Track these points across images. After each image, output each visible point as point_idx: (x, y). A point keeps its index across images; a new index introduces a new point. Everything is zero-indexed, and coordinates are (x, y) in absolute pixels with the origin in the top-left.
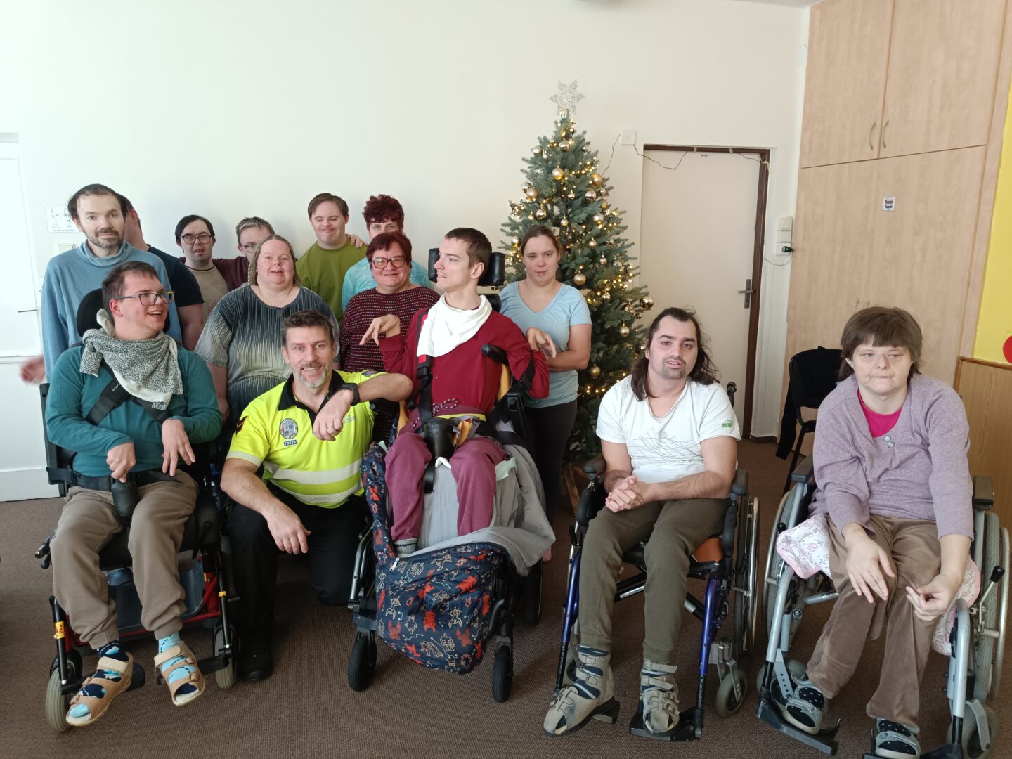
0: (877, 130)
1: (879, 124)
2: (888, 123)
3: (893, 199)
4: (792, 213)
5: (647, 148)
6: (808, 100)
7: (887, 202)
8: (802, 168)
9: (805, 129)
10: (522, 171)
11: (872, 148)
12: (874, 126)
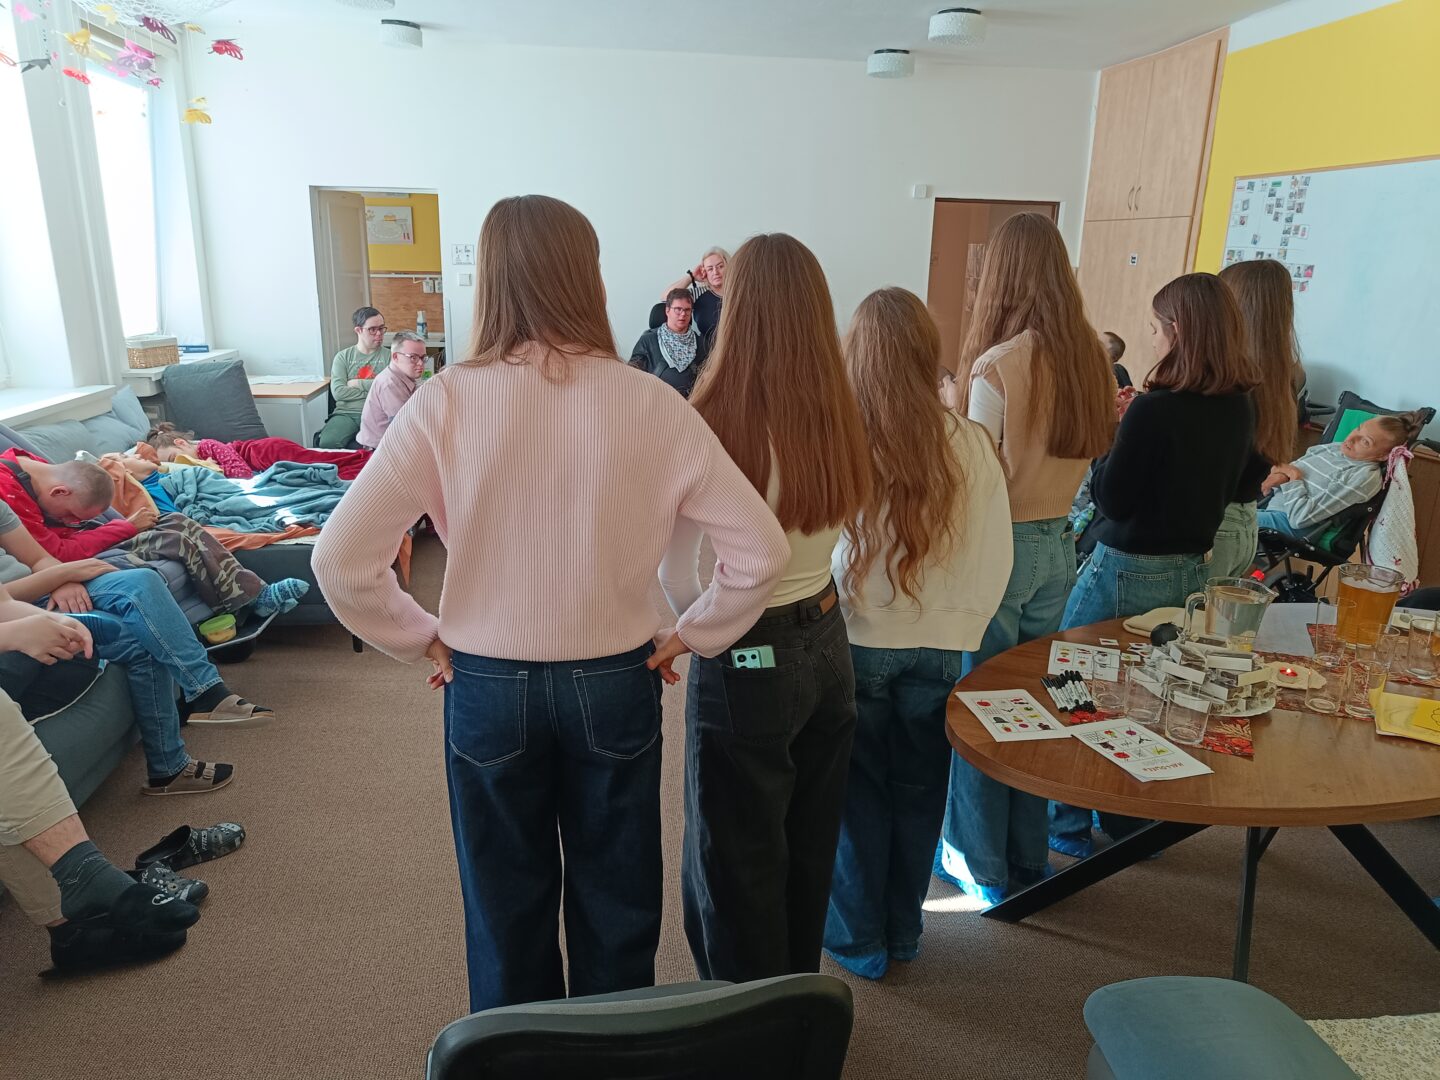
0: (1134, 193)
1: (1136, 190)
2: (1140, 188)
3: (1136, 256)
5: (937, 200)
6: (1093, 159)
7: (1132, 258)
8: (1085, 221)
11: (1130, 209)
12: (1133, 189)
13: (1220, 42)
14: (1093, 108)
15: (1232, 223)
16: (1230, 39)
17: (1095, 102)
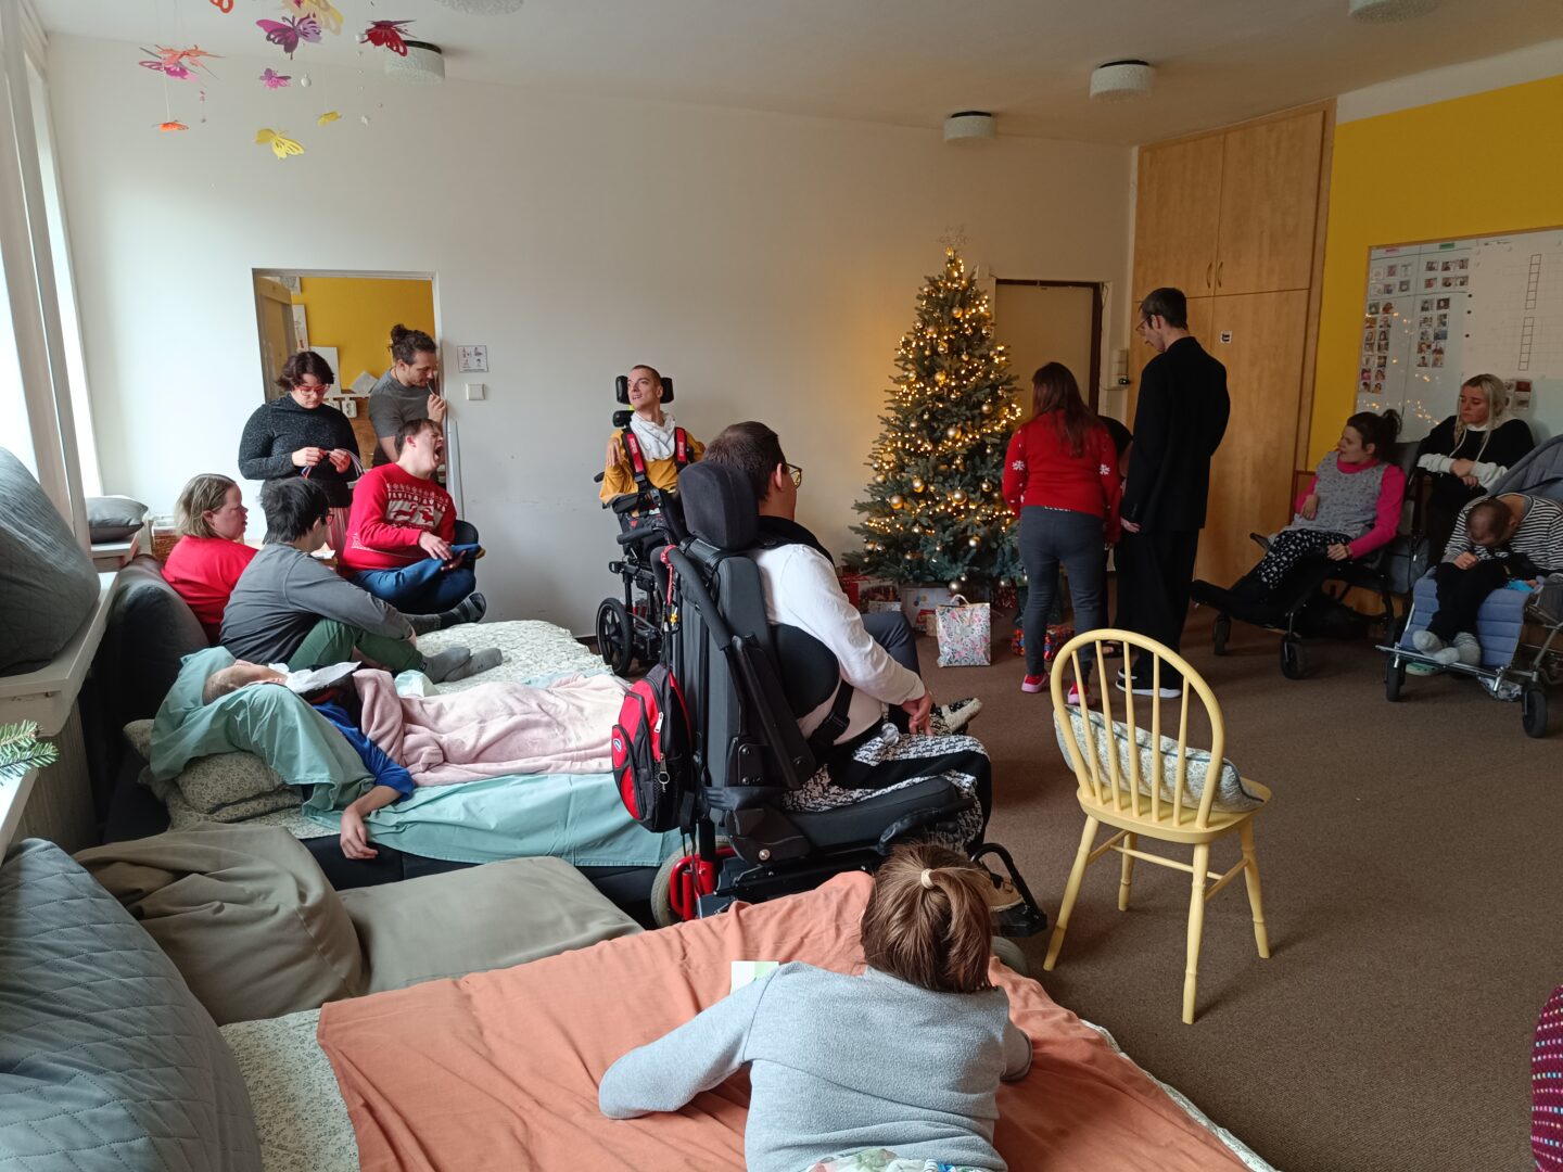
0: (1213, 270)
1: (1214, 263)
2: (1222, 264)
3: (1230, 333)
4: (1127, 345)
5: (999, 282)
6: (1138, 237)
7: (1224, 336)
9: (1137, 264)
10: (917, 308)
11: (1209, 285)
12: (1211, 266)
13: (1325, 113)
14: (1132, 185)
15: (1373, 292)
16: (1338, 111)
17: (1134, 177)
